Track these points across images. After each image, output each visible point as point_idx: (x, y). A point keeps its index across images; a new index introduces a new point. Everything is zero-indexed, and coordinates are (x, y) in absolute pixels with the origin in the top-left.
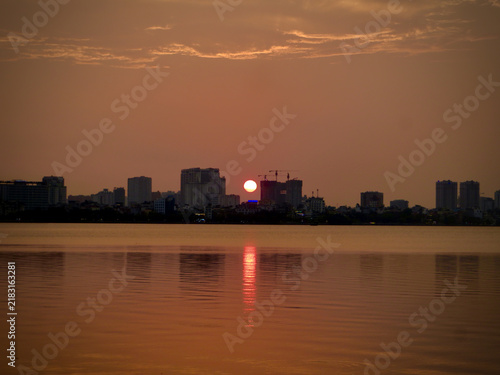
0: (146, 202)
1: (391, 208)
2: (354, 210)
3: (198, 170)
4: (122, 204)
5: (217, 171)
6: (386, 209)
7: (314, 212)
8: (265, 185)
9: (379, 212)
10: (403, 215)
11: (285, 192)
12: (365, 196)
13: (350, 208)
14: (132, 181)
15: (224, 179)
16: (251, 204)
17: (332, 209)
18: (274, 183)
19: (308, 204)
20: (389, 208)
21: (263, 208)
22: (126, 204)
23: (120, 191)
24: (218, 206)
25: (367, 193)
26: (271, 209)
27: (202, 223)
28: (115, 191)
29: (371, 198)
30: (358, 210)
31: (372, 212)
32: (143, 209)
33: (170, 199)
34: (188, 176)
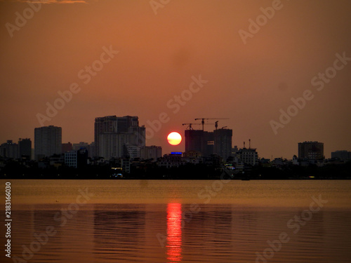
0: (55, 155)
1: (332, 160)
2: (290, 163)
3: (114, 118)
4: (28, 157)
5: (136, 119)
6: (326, 161)
7: (245, 164)
8: (189, 135)
9: (320, 164)
11: (212, 143)
12: (303, 147)
13: (286, 160)
14: (39, 131)
15: (143, 128)
16: (174, 156)
17: (267, 161)
18: (201, 133)
19: (239, 156)
20: (330, 160)
21: (188, 161)
22: (33, 158)
23: (26, 143)
24: (136, 159)
25: (305, 143)
26: (197, 162)
27: (119, 178)
28: (20, 142)
29: (310, 149)
30: (296, 162)
32: (52, 163)
33: (82, 152)
34: (102, 125)
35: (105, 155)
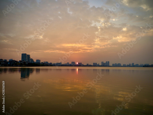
0: (68, 65)
5: (75, 62)
8: (78, 63)
10: (90, 66)
19: (82, 65)
29: (88, 64)
31: (88, 65)
34: (72, 62)
35: (72, 65)
